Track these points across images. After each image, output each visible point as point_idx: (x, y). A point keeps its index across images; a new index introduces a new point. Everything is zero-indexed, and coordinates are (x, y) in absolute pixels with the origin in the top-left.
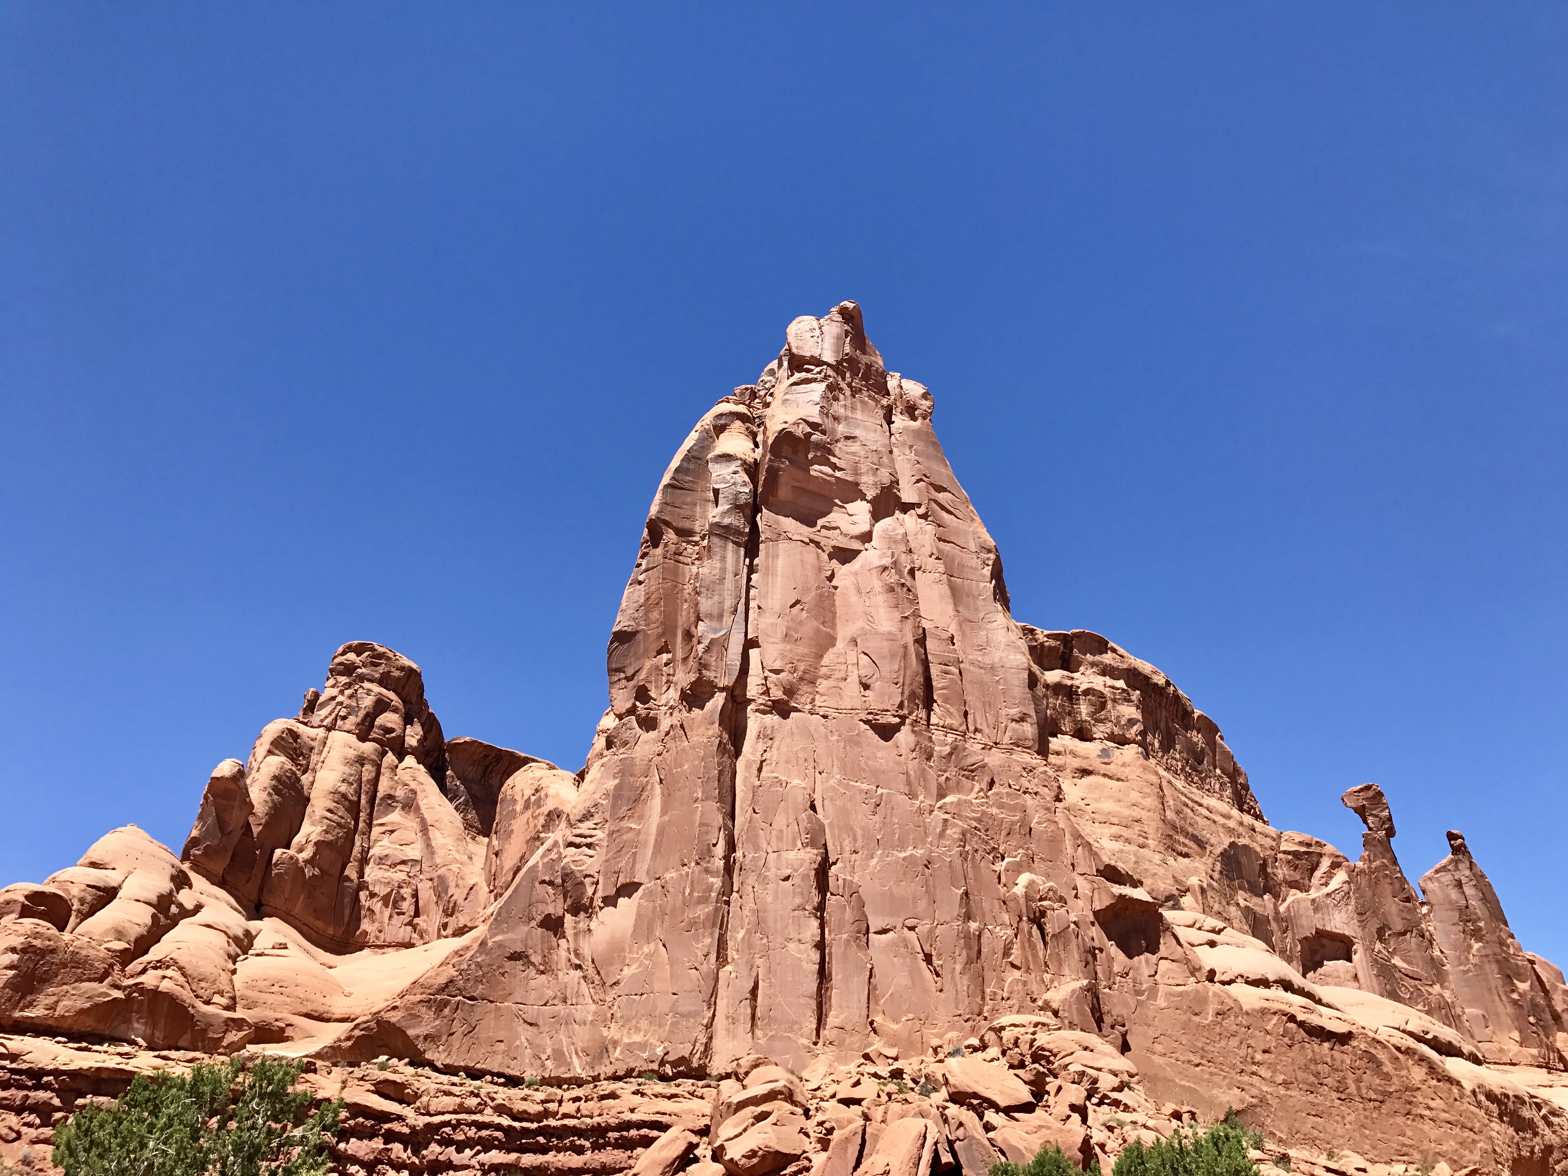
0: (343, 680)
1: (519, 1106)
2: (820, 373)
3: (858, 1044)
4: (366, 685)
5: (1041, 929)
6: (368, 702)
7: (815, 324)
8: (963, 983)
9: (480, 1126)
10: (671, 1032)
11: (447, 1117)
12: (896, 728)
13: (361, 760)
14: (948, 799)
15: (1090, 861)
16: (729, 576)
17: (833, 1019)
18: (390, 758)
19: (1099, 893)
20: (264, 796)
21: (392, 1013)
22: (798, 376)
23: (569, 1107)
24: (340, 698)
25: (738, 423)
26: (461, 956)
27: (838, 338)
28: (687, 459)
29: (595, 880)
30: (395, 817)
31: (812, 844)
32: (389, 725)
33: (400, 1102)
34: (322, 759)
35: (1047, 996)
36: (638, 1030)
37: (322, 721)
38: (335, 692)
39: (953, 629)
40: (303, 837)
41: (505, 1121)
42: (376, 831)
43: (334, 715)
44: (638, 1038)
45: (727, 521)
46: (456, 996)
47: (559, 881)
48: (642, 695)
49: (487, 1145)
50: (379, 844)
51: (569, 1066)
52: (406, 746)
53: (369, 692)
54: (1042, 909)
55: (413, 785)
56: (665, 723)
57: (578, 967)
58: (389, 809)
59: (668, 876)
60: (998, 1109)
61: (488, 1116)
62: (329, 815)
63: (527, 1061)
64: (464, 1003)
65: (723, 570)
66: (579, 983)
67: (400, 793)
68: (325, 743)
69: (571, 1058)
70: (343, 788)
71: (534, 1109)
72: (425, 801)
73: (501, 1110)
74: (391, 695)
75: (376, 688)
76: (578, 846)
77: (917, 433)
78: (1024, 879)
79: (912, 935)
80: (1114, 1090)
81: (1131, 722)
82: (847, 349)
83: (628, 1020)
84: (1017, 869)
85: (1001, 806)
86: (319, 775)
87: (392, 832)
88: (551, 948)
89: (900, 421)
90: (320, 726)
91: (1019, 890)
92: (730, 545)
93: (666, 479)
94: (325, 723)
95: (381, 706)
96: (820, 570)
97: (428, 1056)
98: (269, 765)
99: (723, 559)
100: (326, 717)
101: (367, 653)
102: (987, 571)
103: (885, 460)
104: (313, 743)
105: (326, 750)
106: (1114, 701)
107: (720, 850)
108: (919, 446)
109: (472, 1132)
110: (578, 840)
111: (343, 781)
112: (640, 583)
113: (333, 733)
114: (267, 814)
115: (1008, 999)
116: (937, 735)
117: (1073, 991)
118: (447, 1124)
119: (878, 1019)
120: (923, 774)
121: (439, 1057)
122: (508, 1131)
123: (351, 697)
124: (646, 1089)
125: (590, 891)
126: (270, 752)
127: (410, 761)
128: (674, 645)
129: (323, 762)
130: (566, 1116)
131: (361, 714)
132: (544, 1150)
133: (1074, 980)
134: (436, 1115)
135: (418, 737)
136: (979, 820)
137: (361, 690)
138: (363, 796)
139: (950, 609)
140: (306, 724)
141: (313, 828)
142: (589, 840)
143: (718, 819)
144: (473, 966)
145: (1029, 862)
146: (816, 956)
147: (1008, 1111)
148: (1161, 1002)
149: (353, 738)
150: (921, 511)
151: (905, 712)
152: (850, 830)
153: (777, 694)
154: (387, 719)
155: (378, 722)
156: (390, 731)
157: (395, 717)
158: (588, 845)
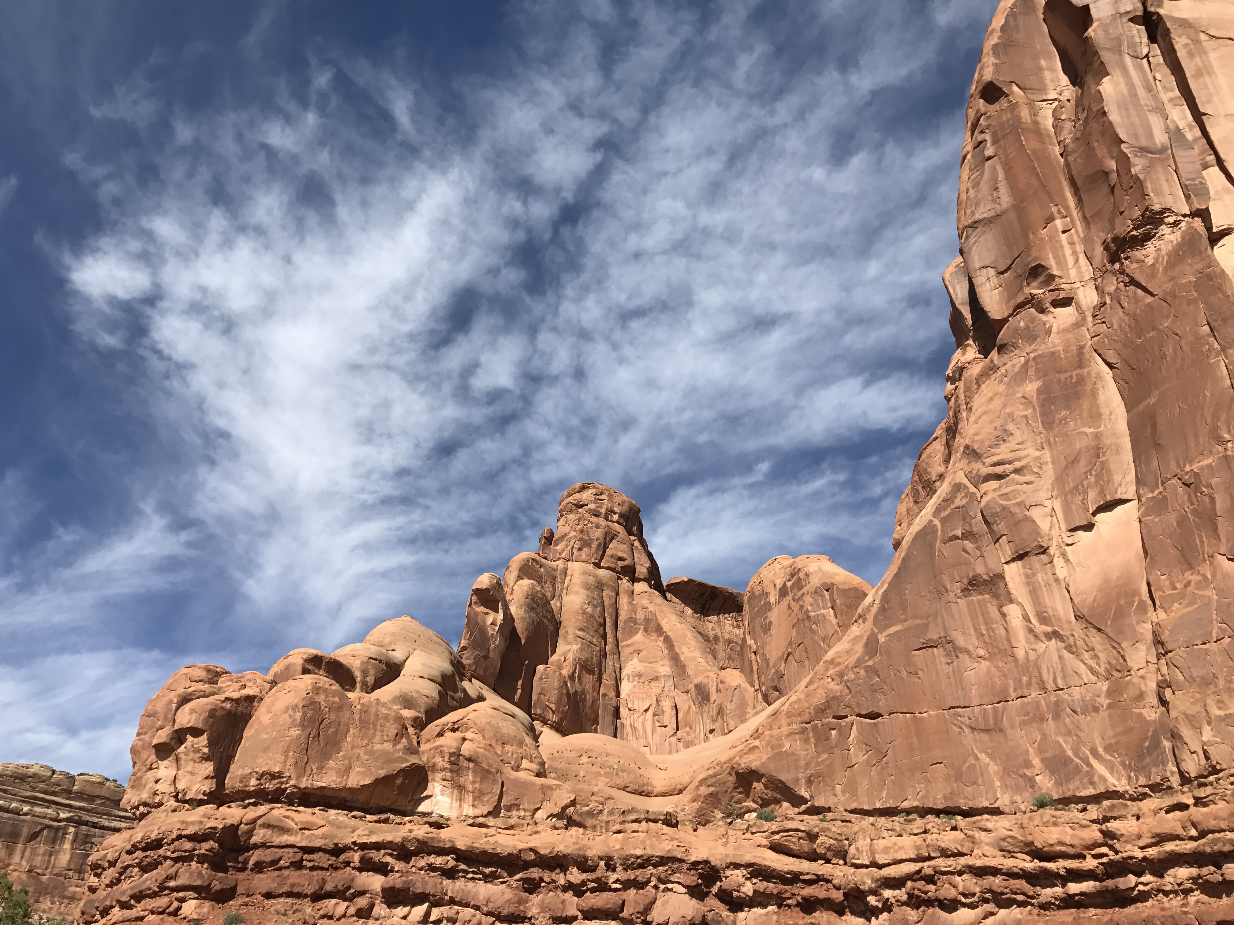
0: (571, 516)
4: (594, 520)
6: (598, 533)
13: (600, 586)
18: (625, 583)
20: (523, 612)
24: (573, 533)
30: (639, 637)
32: (620, 554)
33: (813, 857)
34: (565, 586)
37: (560, 554)
38: (567, 529)
40: (561, 656)
42: (625, 652)
43: (570, 547)
50: (630, 663)
52: (636, 575)
53: (598, 527)
55: (651, 608)
56: (1085, 297)
57: (1053, 635)
58: (632, 632)
59: (1192, 467)
62: (581, 634)
67: (640, 616)
68: (566, 573)
70: (589, 610)
72: (665, 621)
74: (617, 527)
75: (602, 522)
76: (999, 477)
86: (565, 599)
87: (639, 652)
88: (990, 622)
90: (559, 559)
94: (563, 555)
95: (609, 537)
98: (521, 585)
100: (563, 551)
101: (590, 491)
104: (555, 573)
105: (568, 578)
110: (999, 469)
111: (588, 604)
113: (570, 564)
114: (526, 629)
118: (915, 877)
123: (582, 531)
125: (1042, 526)
126: (519, 578)
127: (642, 586)
129: (567, 589)
131: (595, 544)
135: (647, 565)
137: (590, 525)
138: (608, 620)
140: (546, 558)
141: (569, 647)
142: (1018, 465)
149: (591, 567)
154: (616, 548)
155: (608, 552)
156: (621, 559)
157: (624, 547)
158: (1017, 471)
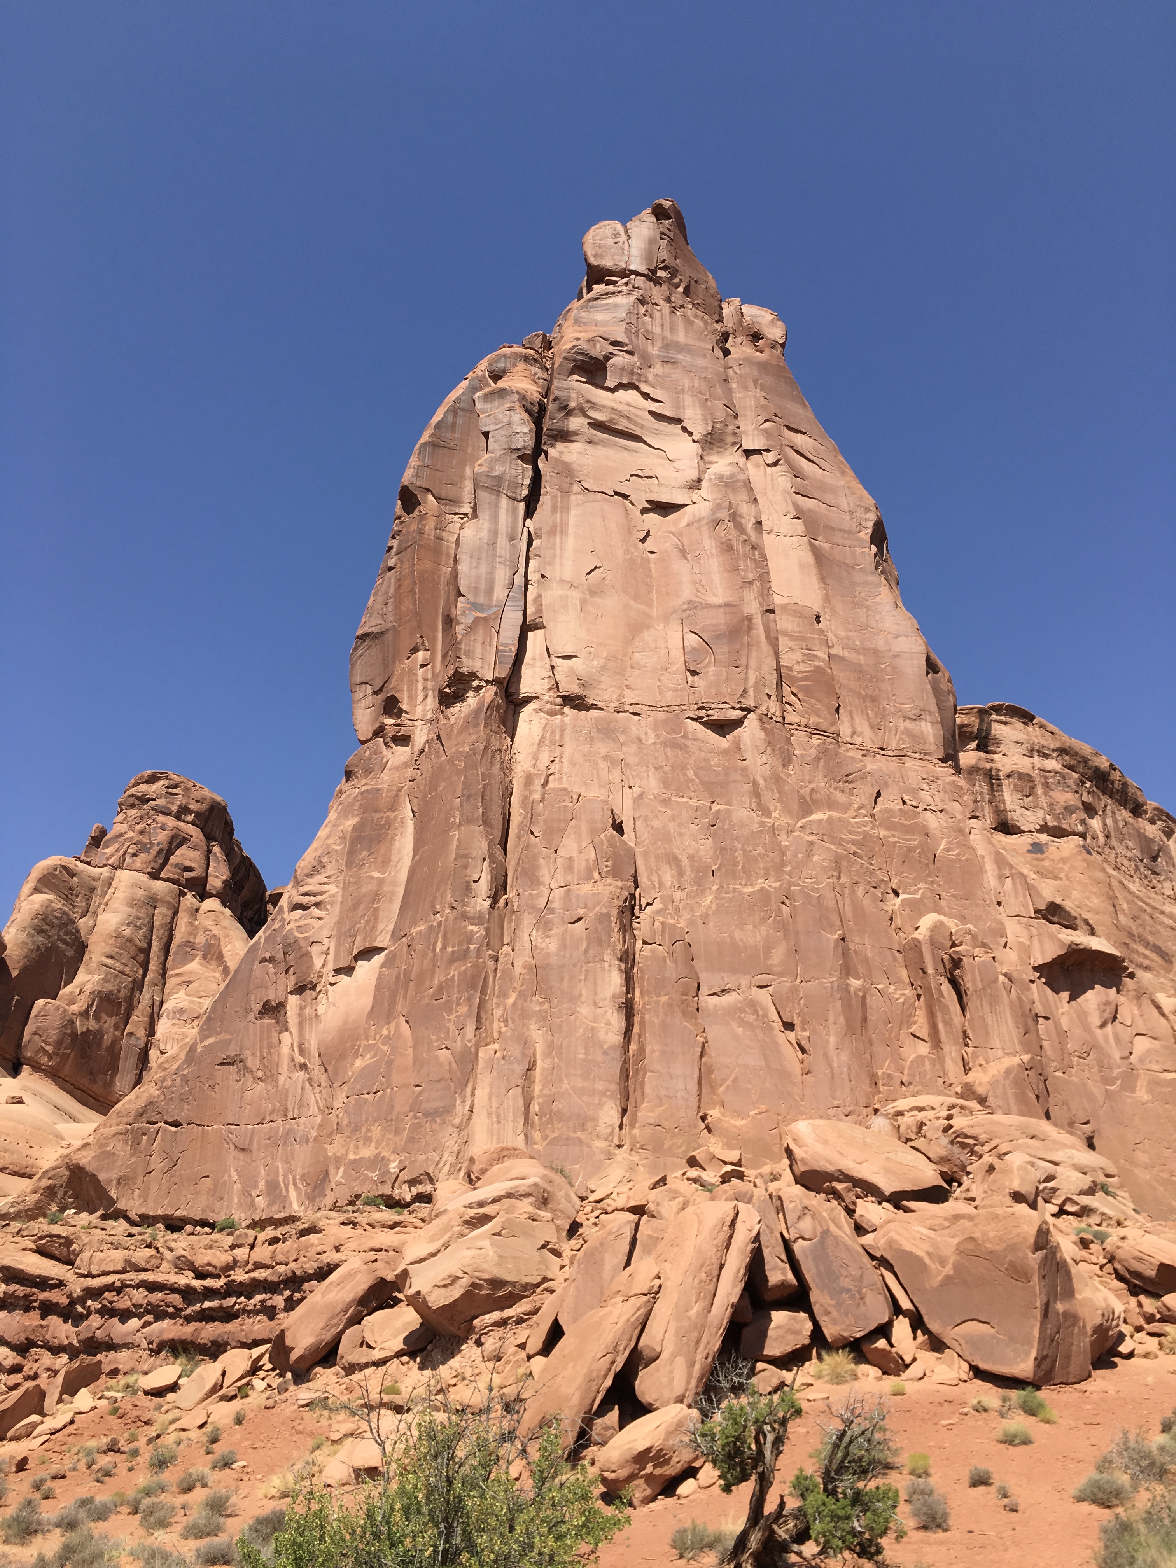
0: (133, 813)
1: (202, 1258)
2: (626, 284)
3: (683, 1148)
4: (161, 818)
5: (954, 983)
6: (162, 837)
7: (619, 227)
8: (841, 1059)
9: (153, 1287)
10: (411, 1139)
11: (109, 1279)
12: (739, 723)
13: (152, 902)
14: (815, 817)
15: (1025, 897)
16: (502, 541)
17: (646, 1113)
18: (189, 899)
19: (1041, 942)
20: (23, 936)
21: (83, 1153)
22: (598, 288)
23: (262, 1253)
24: (131, 834)
25: (521, 366)
26: (166, 1069)
27: (651, 242)
28: (454, 410)
29: (325, 948)
30: (194, 966)
31: (615, 873)
32: (188, 863)
33: (62, 1261)
34: (105, 900)
35: (971, 1077)
36: (368, 1140)
37: (108, 859)
38: (124, 827)
39: (817, 607)
40: (77, 987)
41: (186, 1279)
42: (171, 983)
43: (122, 852)
44: (367, 1152)
45: (498, 470)
46: (156, 1123)
47: (280, 956)
48: (391, 706)
49: (159, 1314)
50: (175, 996)
51: (284, 1201)
52: (208, 888)
53: (164, 828)
54: (956, 957)
55: (216, 931)
56: (420, 737)
57: (304, 1067)
58: (187, 958)
59: (414, 930)
60: (881, 1197)
61: (166, 1275)
62: (109, 961)
63: (236, 1201)
64: (166, 1130)
65: (495, 533)
66: (303, 1089)
67: (200, 939)
68: (111, 884)
69: (287, 1191)
70: (128, 932)
71: (222, 1258)
72: (229, 947)
73: (183, 1264)
74: (191, 830)
75: (171, 822)
76: (304, 908)
77: (763, 367)
78: (927, 921)
79: (764, 997)
80: (1082, 1193)
81: (1069, 810)
82: (664, 254)
83: (356, 1129)
84: (917, 908)
85: (891, 826)
86: (100, 918)
87: (189, 983)
88: (270, 1046)
89: (740, 348)
90: (105, 865)
91: (922, 934)
92: (504, 502)
93: (425, 437)
94: (110, 862)
95: (177, 841)
96: (630, 530)
97: (121, 1205)
98: (33, 902)
99: (495, 519)
100: (112, 855)
101: (162, 783)
102: (865, 535)
103: (719, 390)
104: (95, 884)
105: (111, 890)
106: (1047, 785)
107: (484, 887)
108: (769, 380)
109: (139, 1296)
110: (305, 900)
111: (128, 925)
112: (390, 569)
113: (119, 873)
114: (25, 957)
115: (910, 1083)
116: (799, 738)
117: (1008, 1071)
118: (110, 1288)
119: (714, 1113)
120: (777, 780)
121: (133, 1205)
122: (188, 1294)
123: (142, 832)
124: (362, 1219)
125: (318, 963)
126: (36, 890)
127: (212, 904)
128: (433, 641)
129: (106, 904)
130: (258, 1266)
131: (155, 849)
132: (228, 1315)
133: (1007, 1054)
134: (99, 1276)
135: (224, 878)
136: (859, 844)
137: (154, 825)
138: (154, 943)
139: (813, 581)
140: (88, 863)
141: (89, 977)
142: (319, 898)
143: (481, 845)
144: (178, 1080)
145: (935, 902)
146: (617, 1021)
147: (898, 1200)
148: (1142, 1093)
149: (145, 878)
150: (770, 457)
151: (750, 702)
152: (673, 860)
153: (570, 687)
154: (185, 856)
155: (173, 860)
156: (189, 869)
157: (195, 854)
158: (317, 905)
